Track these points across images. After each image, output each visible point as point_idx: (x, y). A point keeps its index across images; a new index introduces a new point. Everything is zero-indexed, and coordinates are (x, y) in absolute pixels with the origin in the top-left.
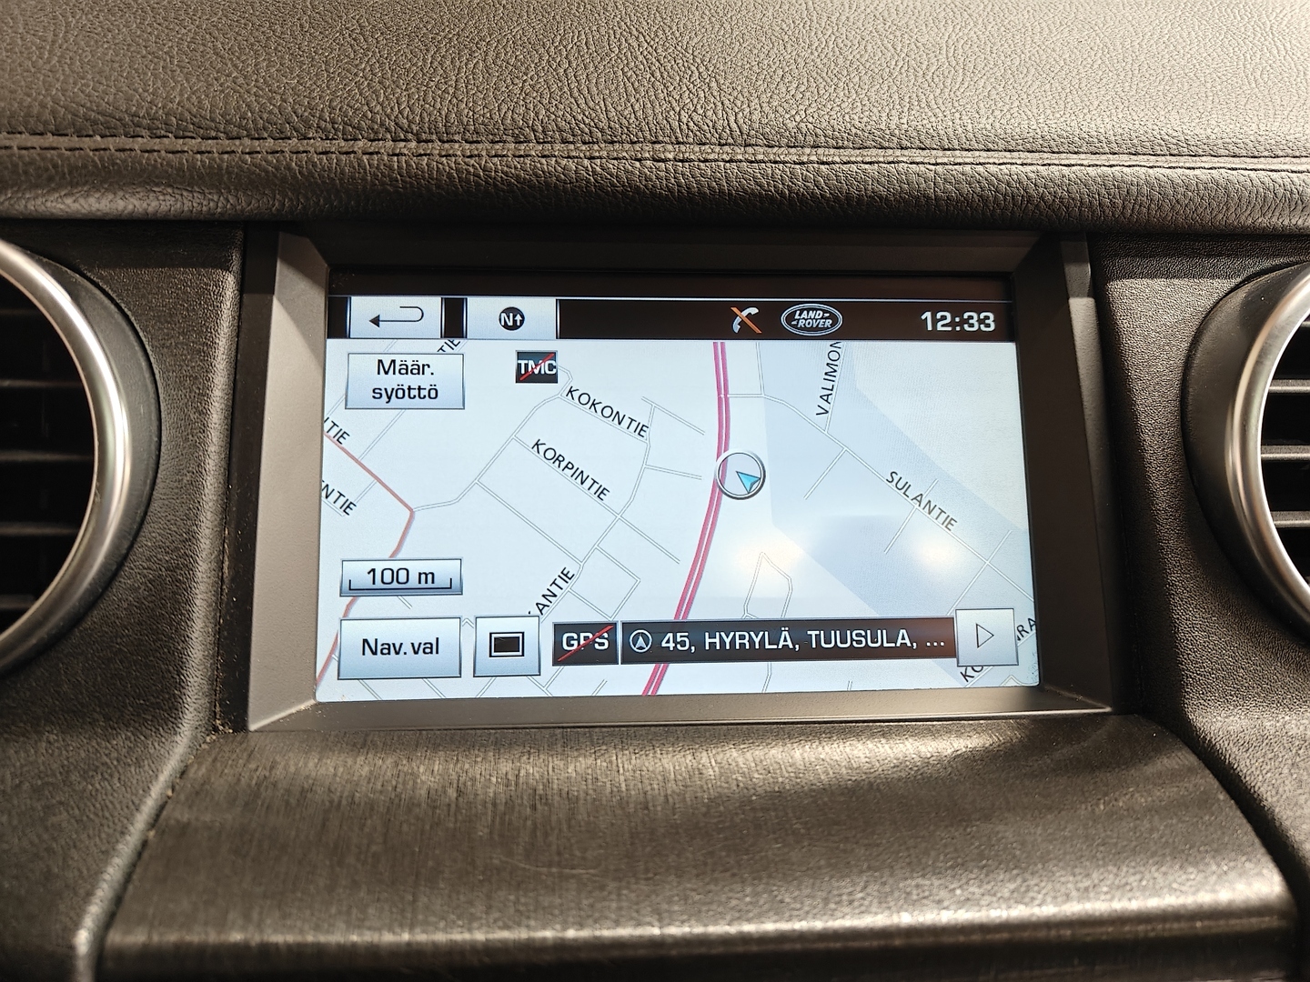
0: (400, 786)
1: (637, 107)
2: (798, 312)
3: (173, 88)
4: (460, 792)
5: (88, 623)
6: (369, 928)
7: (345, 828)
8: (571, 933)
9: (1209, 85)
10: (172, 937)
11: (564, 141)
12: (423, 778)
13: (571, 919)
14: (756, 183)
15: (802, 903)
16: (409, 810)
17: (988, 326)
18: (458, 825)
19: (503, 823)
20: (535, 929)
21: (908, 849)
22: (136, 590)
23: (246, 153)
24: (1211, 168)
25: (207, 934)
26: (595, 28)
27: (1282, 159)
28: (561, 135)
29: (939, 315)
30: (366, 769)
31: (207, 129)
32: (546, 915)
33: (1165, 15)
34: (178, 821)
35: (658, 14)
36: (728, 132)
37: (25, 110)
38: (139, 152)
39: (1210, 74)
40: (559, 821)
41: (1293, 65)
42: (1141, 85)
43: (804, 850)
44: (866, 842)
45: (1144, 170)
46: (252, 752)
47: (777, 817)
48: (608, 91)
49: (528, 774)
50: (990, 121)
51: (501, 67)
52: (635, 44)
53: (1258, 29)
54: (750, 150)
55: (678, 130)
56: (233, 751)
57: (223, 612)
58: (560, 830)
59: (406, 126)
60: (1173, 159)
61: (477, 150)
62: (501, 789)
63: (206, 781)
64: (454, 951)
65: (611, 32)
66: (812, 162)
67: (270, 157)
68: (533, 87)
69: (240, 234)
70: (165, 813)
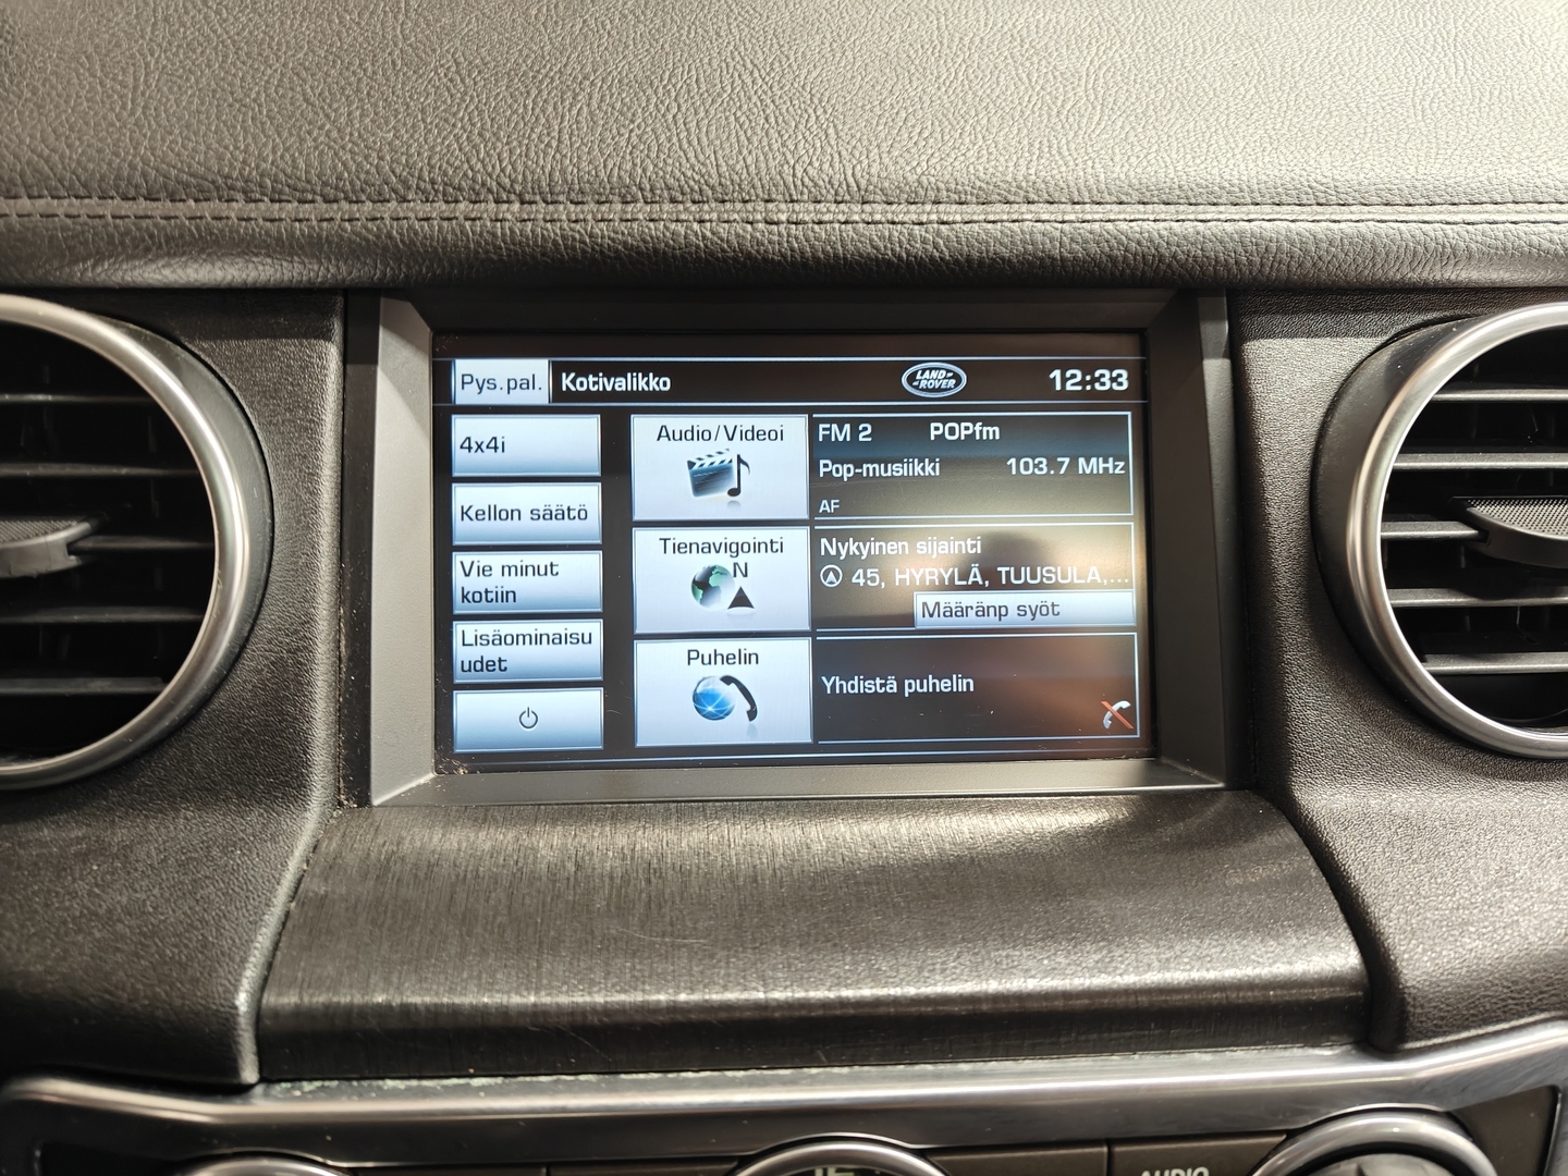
0: (521, 860)
1: (749, 161)
2: (920, 372)
3: (265, 145)
4: (578, 866)
5: (215, 705)
6: (498, 991)
7: (471, 900)
8: (683, 997)
9: (1370, 119)
10: (321, 999)
11: (673, 201)
12: (543, 852)
13: (682, 984)
14: (873, 247)
15: (898, 971)
16: (531, 884)
17: (1120, 384)
18: (577, 897)
19: (619, 896)
20: (650, 993)
21: (1001, 922)
22: (259, 672)
23: (345, 220)
24: (1358, 221)
25: (352, 997)
26: (706, 60)
27: (1438, 207)
28: (669, 194)
29: (1068, 374)
30: (489, 844)
31: (303, 192)
32: (660, 981)
33: (1338, 23)
34: (316, 894)
35: (775, 41)
36: (845, 188)
37: (115, 173)
38: (236, 220)
39: (1374, 103)
40: (672, 893)
41: (1469, 90)
42: (1296, 120)
43: (903, 922)
44: (962, 915)
45: (1285, 224)
46: (378, 827)
47: (879, 891)
48: (719, 142)
49: (643, 849)
50: (1125, 170)
51: (606, 113)
52: (749, 81)
53: (1440, 40)
54: (867, 208)
55: (792, 187)
56: (360, 827)
57: (342, 690)
58: (673, 903)
59: (508, 186)
60: (1319, 209)
61: (583, 212)
62: (618, 863)
63: (338, 855)
64: (576, 1012)
65: (724, 65)
66: (930, 222)
67: (370, 225)
68: (640, 137)
69: (340, 300)
70: (302, 885)
